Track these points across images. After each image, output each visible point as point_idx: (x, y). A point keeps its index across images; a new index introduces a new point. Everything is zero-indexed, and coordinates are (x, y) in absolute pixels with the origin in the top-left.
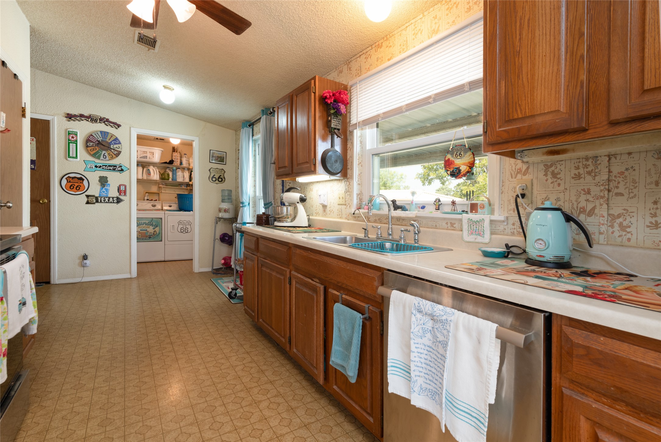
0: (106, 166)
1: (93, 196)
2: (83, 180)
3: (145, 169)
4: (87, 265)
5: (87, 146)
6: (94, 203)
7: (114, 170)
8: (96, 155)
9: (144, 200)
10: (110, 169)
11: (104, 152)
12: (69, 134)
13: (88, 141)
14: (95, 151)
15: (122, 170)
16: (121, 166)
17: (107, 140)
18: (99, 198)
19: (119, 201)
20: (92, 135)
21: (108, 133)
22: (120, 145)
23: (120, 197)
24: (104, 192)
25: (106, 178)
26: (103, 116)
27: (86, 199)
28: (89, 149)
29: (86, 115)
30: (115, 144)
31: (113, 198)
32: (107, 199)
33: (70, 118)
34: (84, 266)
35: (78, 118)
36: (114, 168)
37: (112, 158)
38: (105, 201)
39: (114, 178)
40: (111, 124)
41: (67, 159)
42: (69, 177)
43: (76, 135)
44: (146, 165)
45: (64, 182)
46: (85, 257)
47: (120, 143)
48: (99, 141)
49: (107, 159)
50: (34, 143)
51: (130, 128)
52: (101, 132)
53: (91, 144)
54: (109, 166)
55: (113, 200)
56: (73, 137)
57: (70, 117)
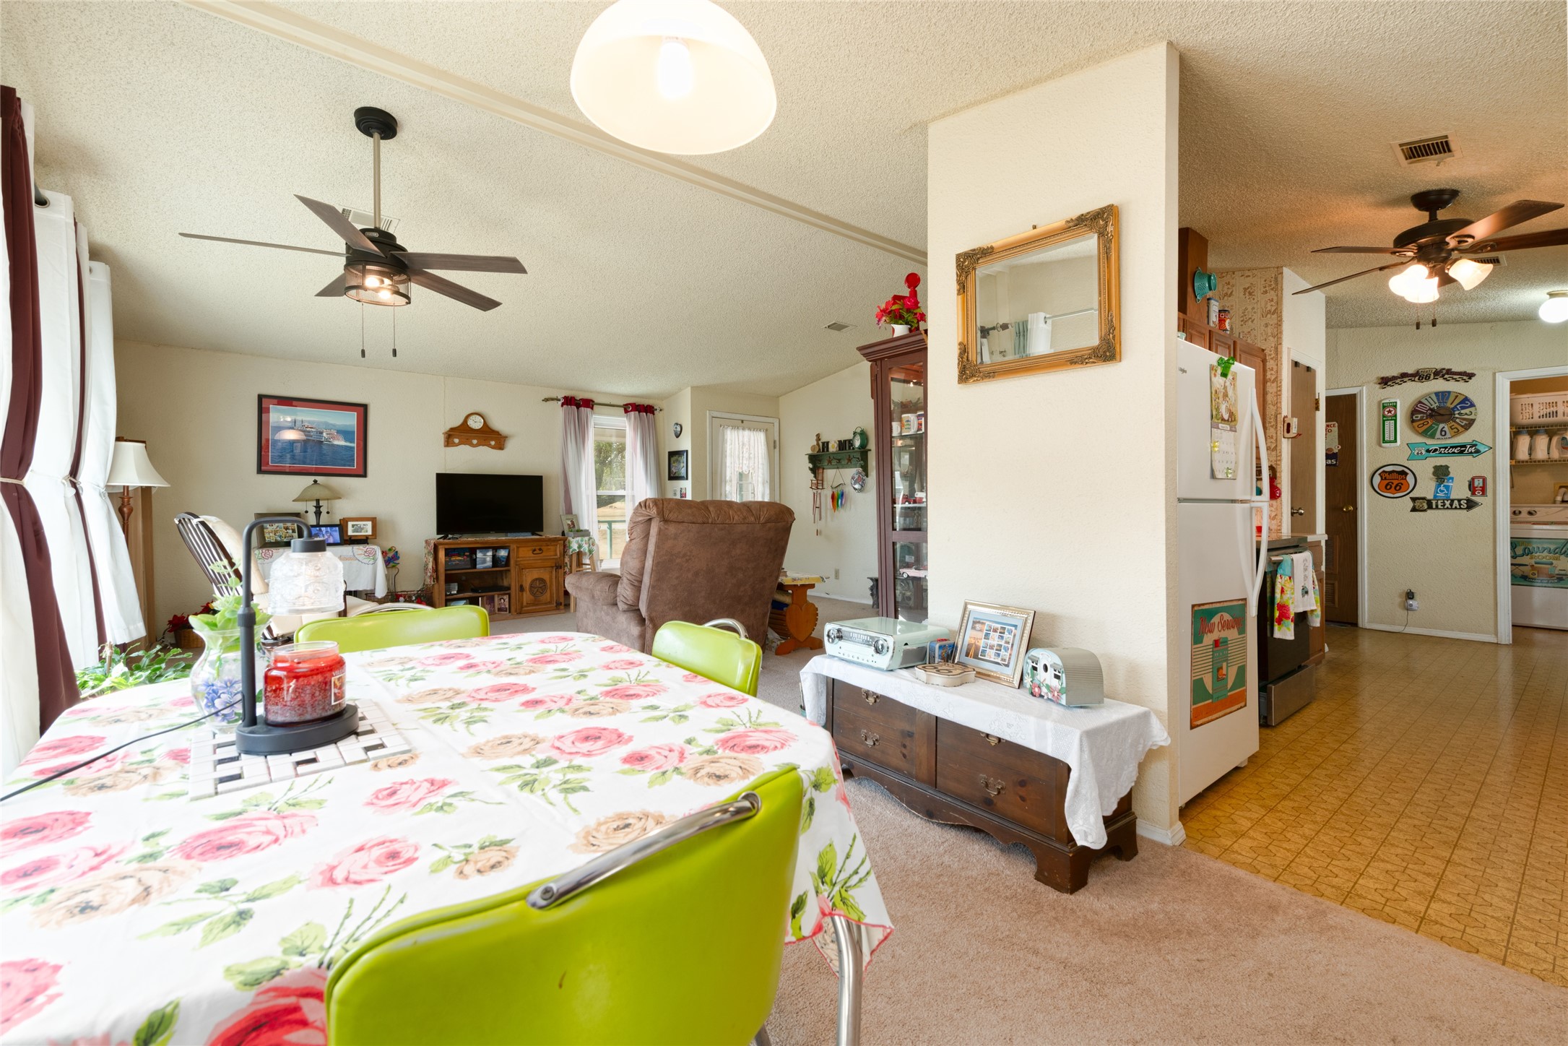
0: (1446, 448)
1: (1424, 498)
2: (1406, 474)
3: (1555, 440)
4: (1413, 607)
5: (1413, 421)
6: (1425, 510)
7: (1461, 452)
8: (1427, 433)
9: (1554, 502)
10: (1454, 453)
11: (1441, 426)
12: (1384, 407)
13: (1414, 412)
14: (1425, 427)
15: (1478, 452)
16: (1475, 445)
17: (1448, 405)
18: (1434, 502)
19: (1471, 505)
20: (1420, 402)
21: (1449, 392)
22: (1472, 409)
23: (1474, 498)
24: (1442, 491)
25: (1447, 467)
26: (1439, 367)
27: (1411, 505)
28: (1415, 424)
29: (1410, 372)
30: (1463, 408)
31: (1459, 501)
32: (1448, 503)
33: (1386, 384)
34: (1408, 609)
35: (1398, 381)
36: (1462, 450)
37: (1458, 433)
38: (1444, 506)
39: (1461, 469)
40: (1455, 377)
41: (1381, 446)
42: (1384, 471)
43: (1395, 407)
44: (1559, 430)
45: (1377, 479)
46: (1410, 595)
47: (1472, 405)
48: (1432, 410)
49: (1448, 435)
50: (1335, 430)
51: (1494, 374)
52: (1437, 394)
53: (1419, 416)
54: (1452, 447)
55: (1460, 505)
56: (1390, 412)
57: (1385, 382)
